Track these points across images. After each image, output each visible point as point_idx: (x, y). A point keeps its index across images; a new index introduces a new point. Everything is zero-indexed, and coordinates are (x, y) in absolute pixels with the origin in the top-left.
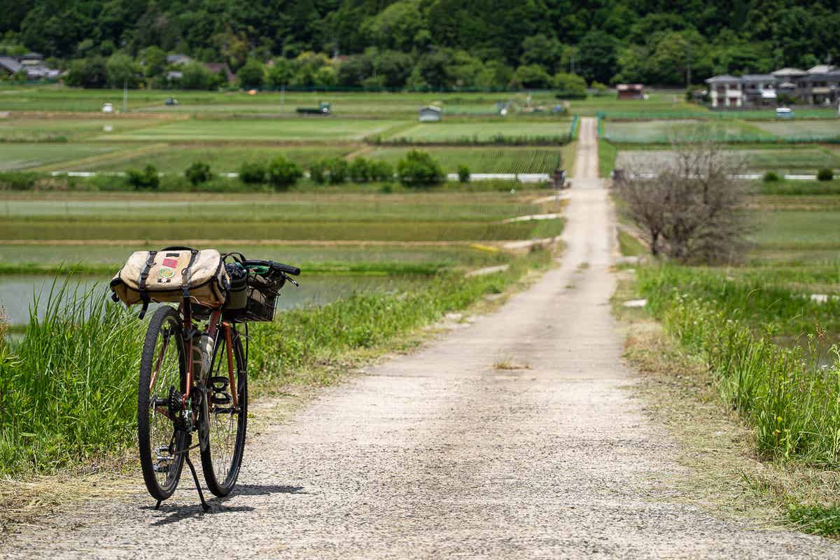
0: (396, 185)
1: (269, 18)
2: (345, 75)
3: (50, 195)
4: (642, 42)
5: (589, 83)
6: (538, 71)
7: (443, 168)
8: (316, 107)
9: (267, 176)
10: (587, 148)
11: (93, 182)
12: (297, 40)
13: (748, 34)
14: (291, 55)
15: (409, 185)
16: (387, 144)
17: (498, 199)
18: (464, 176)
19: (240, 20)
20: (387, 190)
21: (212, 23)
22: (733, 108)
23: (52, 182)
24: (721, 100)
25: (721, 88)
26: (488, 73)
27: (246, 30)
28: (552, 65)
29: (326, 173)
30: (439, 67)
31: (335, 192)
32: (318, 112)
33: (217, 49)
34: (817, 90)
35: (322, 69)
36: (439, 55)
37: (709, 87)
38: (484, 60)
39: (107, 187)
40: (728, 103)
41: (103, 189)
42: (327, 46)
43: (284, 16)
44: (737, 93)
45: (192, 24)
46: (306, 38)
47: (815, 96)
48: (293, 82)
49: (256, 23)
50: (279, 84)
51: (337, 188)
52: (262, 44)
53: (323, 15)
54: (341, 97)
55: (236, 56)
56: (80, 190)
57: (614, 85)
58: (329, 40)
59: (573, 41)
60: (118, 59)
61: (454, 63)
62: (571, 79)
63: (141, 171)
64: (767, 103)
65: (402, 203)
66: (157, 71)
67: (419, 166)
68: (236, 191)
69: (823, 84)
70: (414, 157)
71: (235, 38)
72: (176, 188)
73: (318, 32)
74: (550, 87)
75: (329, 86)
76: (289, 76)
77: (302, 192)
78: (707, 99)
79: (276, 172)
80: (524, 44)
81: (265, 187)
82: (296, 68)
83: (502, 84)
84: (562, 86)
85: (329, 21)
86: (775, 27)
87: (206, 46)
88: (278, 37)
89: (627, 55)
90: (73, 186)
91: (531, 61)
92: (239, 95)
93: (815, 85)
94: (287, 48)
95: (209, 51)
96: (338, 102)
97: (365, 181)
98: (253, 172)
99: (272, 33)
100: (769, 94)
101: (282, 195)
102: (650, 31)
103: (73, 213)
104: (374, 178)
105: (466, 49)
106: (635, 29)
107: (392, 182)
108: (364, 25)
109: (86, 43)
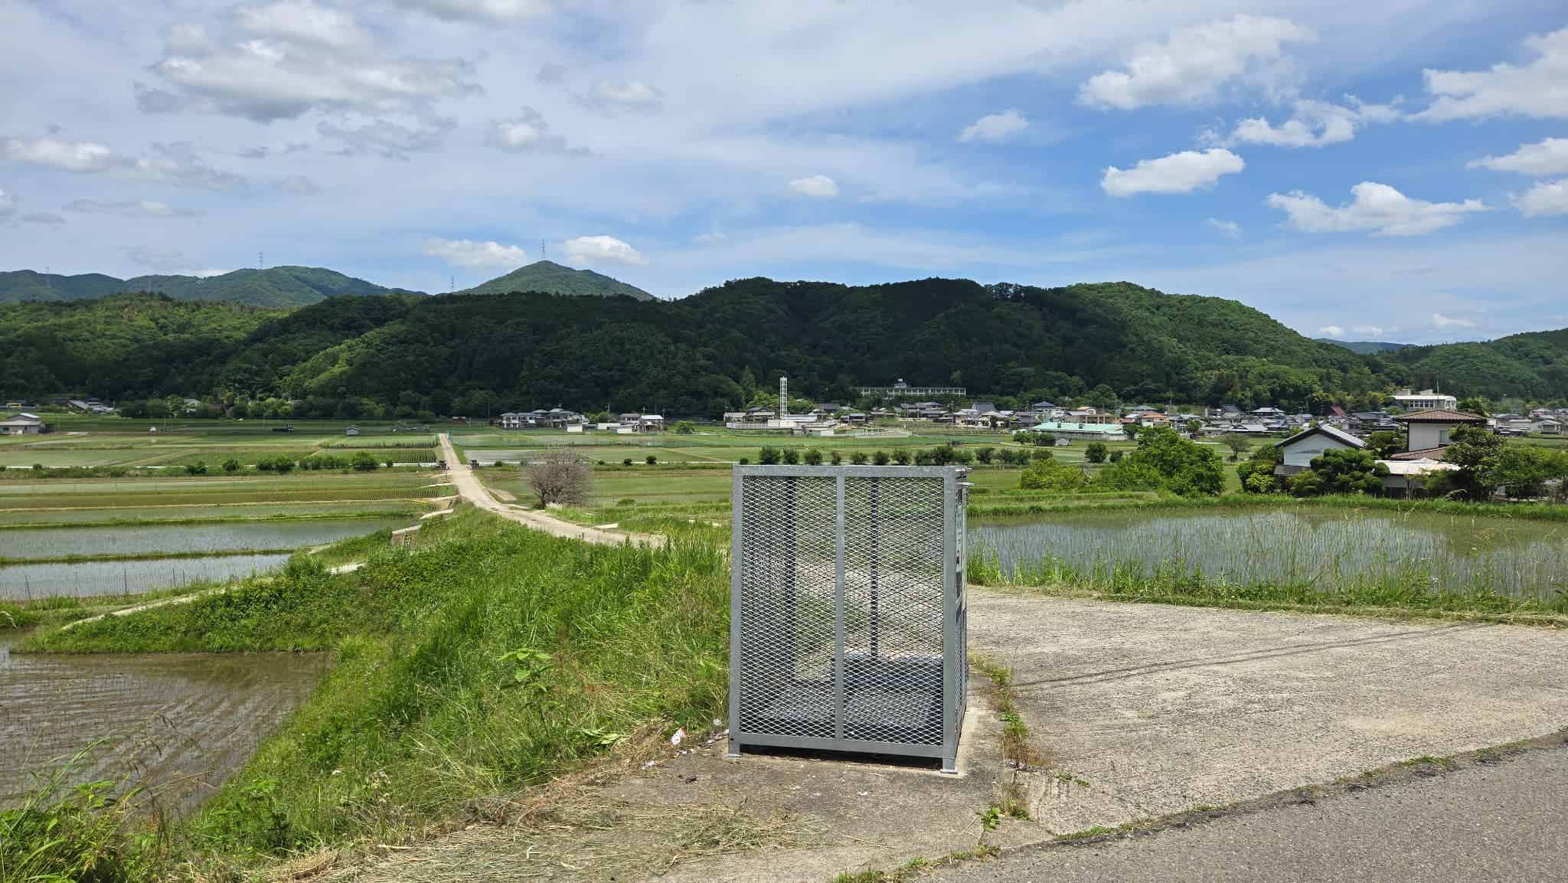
0: (351, 469)
1: (248, 379)
2: (298, 411)
3: (138, 479)
4: (463, 396)
5: (437, 415)
6: (407, 409)
7: (378, 460)
8: (285, 427)
9: (274, 466)
10: (448, 449)
11: (164, 471)
12: (264, 392)
13: (518, 392)
14: (261, 399)
15: (358, 469)
16: (333, 447)
17: (411, 476)
18: (390, 464)
19: (230, 380)
20: (346, 473)
21: (212, 382)
22: (516, 429)
23: (138, 472)
24: (508, 425)
25: (508, 419)
26: (380, 410)
27: (234, 386)
28: (416, 406)
29: (309, 464)
30: (353, 406)
31: (314, 474)
32: (286, 431)
33: (216, 396)
34: (556, 420)
35: (283, 408)
36: (352, 400)
37: (502, 419)
38: (378, 404)
39: (175, 474)
40: (512, 426)
41: (171, 475)
42: (284, 395)
43: (257, 378)
44: (516, 422)
45: (199, 382)
46: (271, 390)
47: (554, 423)
48: (265, 414)
49: (240, 382)
50: (258, 415)
51: (315, 472)
52: (243, 393)
53: (281, 378)
54: (298, 422)
55: (228, 400)
56: (156, 476)
57: (451, 417)
58: (284, 391)
59: (428, 394)
60: (153, 402)
61: (361, 404)
62: (428, 413)
63: (195, 465)
64: (530, 426)
65: (356, 478)
66: (177, 408)
67: (364, 459)
68: (255, 474)
69: (558, 418)
70: (363, 454)
71: (227, 390)
72: (218, 474)
73: (279, 387)
74: (415, 417)
75: (288, 416)
76: (264, 411)
77: (295, 474)
78: (501, 424)
79: (280, 464)
80: (400, 395)
81: (273, 472)
82: (268, 407)
83: (389, 416)
84: (423, 417)
85: (285, 381)
86: (531, 390)
87: (208, 394)
88: (253, 389)
89: (457, 402)
90: (150, 474)
91: (404, 404)
92: (233, 421)
93: (554, 418)
94: (259, 396)
95: (210, 397)
96: (296, 425)
97: (333, 467)
98: (266, 464)
99: (249, 388)
100: (532, 422)
101: (284, 476)
102: (468, 389)
103: (159, 489)
104: (338, 466)
105: (367, 397)
106: (460, 388)
107: (348, 468)
108: (307, 384)
109: (129, 392)
